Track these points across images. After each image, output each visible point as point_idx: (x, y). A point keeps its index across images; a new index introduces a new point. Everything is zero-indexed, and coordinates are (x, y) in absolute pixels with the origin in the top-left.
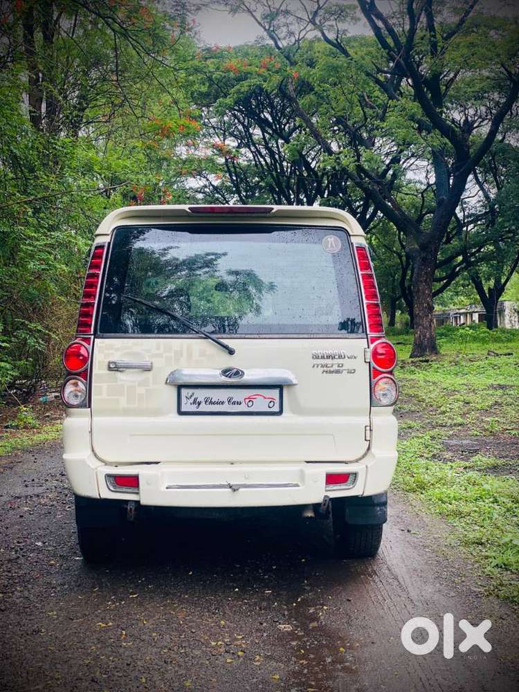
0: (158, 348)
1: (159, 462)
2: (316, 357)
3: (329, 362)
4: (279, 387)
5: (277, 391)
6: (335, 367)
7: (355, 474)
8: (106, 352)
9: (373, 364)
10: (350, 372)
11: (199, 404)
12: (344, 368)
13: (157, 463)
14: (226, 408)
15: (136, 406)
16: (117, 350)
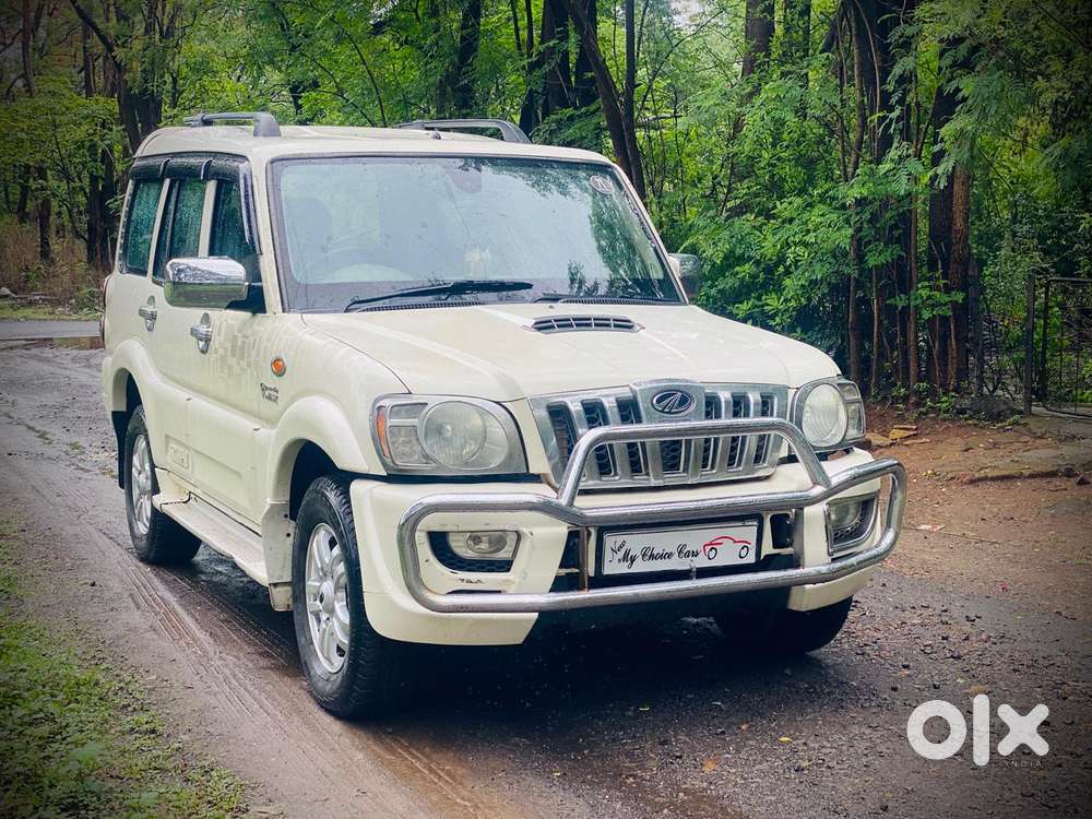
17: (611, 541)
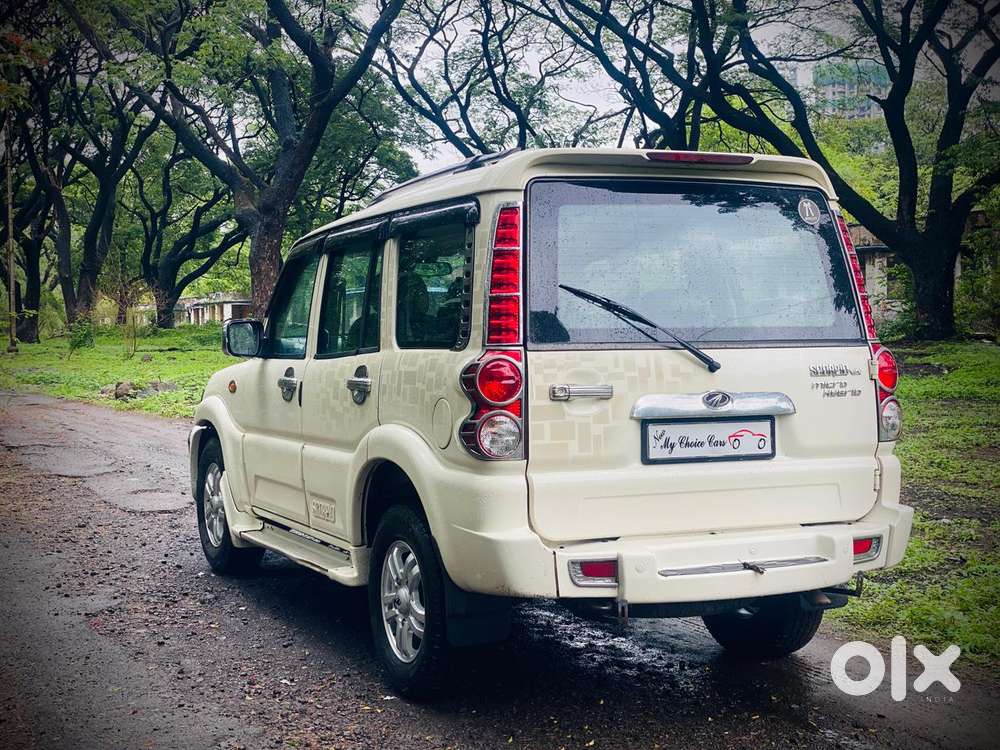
0: (617, 365)
1: (617, 538)
2: (815, 373)
3: (829, 380)
4: (770, 418)
5: (767, 424)
6: (837, 388)
7: (879, 539)
8: (546, 371)
9: (880, 383)
10: (854, 393)
11: (672, 447)
12: (848, 388)
13: (615, 539)
14: (706, 451)
15: (592, 454)
16: (560, 368)
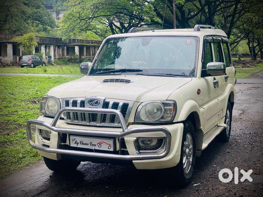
17: (72, 137)
